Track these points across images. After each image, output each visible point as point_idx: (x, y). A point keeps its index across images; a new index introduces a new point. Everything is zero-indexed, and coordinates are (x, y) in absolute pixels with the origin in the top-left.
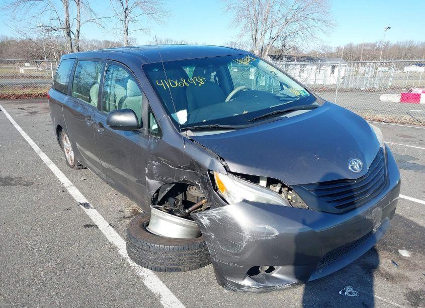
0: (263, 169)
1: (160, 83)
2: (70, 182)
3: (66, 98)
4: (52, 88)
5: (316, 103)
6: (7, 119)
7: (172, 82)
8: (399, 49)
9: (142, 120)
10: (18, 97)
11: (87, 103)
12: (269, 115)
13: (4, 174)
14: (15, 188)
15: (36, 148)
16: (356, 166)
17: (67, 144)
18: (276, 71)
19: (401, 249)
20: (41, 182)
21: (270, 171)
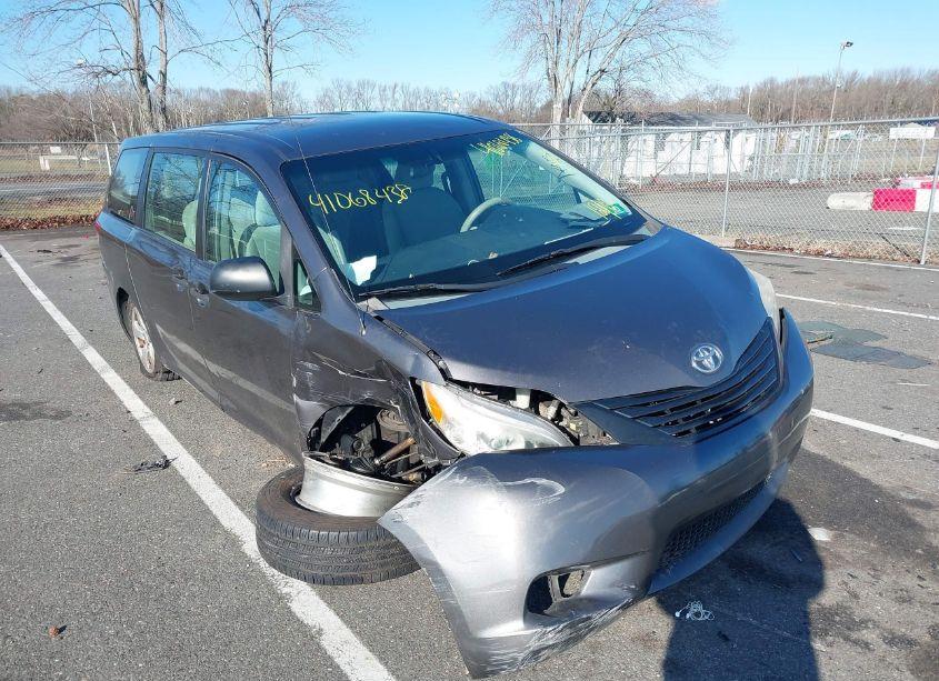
0: (516, 372)
1: (316, 201)
2: (148, 410)
3: (134, 231)
4: (104, 210)
5: (643, 231)
6: (15, 275)
7: (341, 198)
8: (879, 89)
9: (281, 279)
10: (37, 225)
11: (176, 242)
12: (541, 261)
13: (10, 396)
14: (33, 427)
15: (77, 338)
16: (708, 361)
17: (139, 327)
18: (563, 165)
19: (815, 525)
20: (87, 409)
21: (530, 377)
